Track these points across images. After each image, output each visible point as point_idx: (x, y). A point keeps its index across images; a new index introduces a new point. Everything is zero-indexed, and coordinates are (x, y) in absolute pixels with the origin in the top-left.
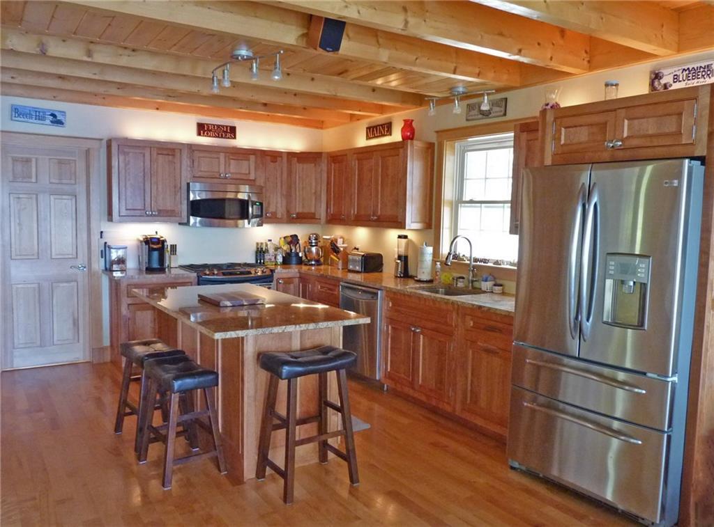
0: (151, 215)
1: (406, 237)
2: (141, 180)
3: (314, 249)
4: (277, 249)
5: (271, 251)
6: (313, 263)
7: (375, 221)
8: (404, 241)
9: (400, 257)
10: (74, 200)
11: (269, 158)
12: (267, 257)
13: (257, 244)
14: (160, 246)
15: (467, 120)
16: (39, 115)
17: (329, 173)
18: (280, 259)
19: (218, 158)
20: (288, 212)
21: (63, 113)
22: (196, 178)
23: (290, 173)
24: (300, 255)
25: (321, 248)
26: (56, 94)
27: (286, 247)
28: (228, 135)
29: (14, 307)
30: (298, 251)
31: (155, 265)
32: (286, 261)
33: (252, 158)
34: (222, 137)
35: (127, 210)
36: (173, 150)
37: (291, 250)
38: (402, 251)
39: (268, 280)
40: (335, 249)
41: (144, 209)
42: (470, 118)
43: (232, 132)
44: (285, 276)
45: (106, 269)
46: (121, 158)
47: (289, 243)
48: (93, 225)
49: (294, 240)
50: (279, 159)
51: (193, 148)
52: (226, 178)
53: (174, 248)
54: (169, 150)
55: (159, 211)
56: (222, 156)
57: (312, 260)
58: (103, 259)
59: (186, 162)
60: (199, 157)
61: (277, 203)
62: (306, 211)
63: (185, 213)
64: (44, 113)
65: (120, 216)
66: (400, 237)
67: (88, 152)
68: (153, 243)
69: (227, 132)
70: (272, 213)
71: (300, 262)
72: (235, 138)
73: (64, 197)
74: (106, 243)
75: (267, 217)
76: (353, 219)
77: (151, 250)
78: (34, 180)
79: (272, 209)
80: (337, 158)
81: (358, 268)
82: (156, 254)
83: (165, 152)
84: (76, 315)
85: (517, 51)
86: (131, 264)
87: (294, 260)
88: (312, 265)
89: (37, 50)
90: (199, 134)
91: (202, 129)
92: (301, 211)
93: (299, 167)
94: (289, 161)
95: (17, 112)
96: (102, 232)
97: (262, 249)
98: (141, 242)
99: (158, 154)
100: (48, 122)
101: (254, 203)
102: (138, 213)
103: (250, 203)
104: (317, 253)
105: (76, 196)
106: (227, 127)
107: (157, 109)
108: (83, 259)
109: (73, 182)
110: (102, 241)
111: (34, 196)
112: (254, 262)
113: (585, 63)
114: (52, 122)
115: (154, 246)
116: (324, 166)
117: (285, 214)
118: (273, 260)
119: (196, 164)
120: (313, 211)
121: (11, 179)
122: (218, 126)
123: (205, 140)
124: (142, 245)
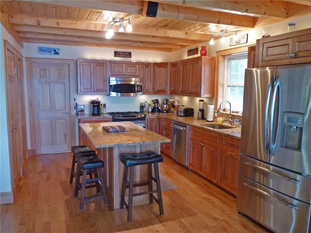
0: (94, 91)
1: (203, 101)
2: (89, 76)
3: (165, 106)
4: (149, 105)
5: (147, 106)
6: (165, 112)
7: (189, 93)
8: (202, 103)
9: (200, 110)
10: (64, 86)
11: (144, 66)
12: (145, 109)
13: (141, 103)
14: (98, 104)
15: (230, 46)
16: (49, 51)
17: (171, 71)
18: (150, 110)
19: (123, 66)
20: (153, 89)
21: (59, 49)
22: (113, 75)
23: (154, 72)
24: (159, 108)
25: (169, 105)
26: (55, 41)
27: (153, 105)
28: (128, 56)
29: (41, 129)
30: (158, 106)
31: (96, 112)
32: (153, 111)
33: (137, 66)
34: (125, 57)
35: (84, 89)
36: (103, 63)
37: (155, 106)
38: (201, 108)
39: (143, 119)
40: (173, 106)
41: (91, 89)
42: (231, 44)
43: (129, 54)
44: (151, 118)
45: (77, 114)
46: (81, 67)
47: (154, 103)
48: (72, 96)
49: (157, 101)
50: (149, 66)
51: (112, 62)
52: (126, 75)
53: (105, 105)
54: (101, 63)
55: (97, 89)
56: (124, 65)
57: (164, 111)
58: (75, 110)
59: (109, 69)
60: (114, 66)
61: (148, 86)
62: (161, 89)
63: (108, 91)
64: (51, 49)
65: (81, 92)
66: (200, 101)
67: (69, 65)
68: (95, 103)
69: (127, 55)
70: (146, 90)
71: (159, 111)
72: (131, 57)
73: (60, 84)
74: (76, 103)
75: (144, 92)
76: (180, 92)
77: (94, 106)
78: (48, 77)
79: (146, 88)
80: (174, 65)
81: (182, 115)
82: (96, 108)
83: (100, 64)
84: (65, 133)
85: (245, 11)
86: (87, 112)
87: (157, 110)
89: (36, 24)
90: (115, 56)
91: (116, 54)
92: (159, 89)
93: (158, 69)
94: (154, 68)
95: (41, 50)
96: (75, 99)
97: (143, 105)
98: (90, 102)
99: (96, 65)
100: (53, 53)
101: (138, 86)
102: (88, 90)
103: (136, 86)
104: (167, 107)
105: (65, 84)
106: (127, 52)
107: (97, 46)
108: (67, 111)
109: (64, 78)
110: (75, 102)
111: (48, 84)
112: (139, 111)
113: (285, 14)
114: (54, 53)
115: (96, 105)
116: (169, 69)
117: (152, 90)
118: (147, 110)
119: (113, 69)
120: (164, 89)
121: (39, 77)
122: (124, 52)
123: (118, 59)
124: (90, 104)
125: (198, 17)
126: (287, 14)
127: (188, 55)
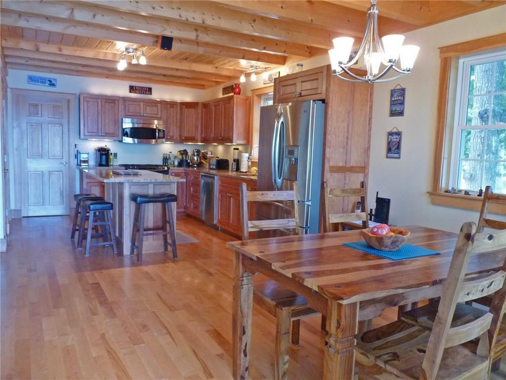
0: (102, 136)
1: (238, 149)
2: (96, 116)
3: (196, 158)
4: (176, 157)
5: (172, 159)
6: (195, 166)
7: (222, 140)
8: (236, 151)
9: (234, 160)
10: (61, 127)
11: (169, 105)
12: (169, 162)
13: (164, 154)
14: (106, 152)
15: (264, 84)
16: (42, 81)
17: (202, 112)
18: (176, 163)
19: (140, 105)
20: (180, 136)
21: (55, 80)
22: (127, 116)
23: (181, 114)
24: (189, 161)
25: (200, 158)
26: (51, 70)
27: (180, 157)
28: (147, 93)
29: (29, 183)
30: (187, 159)
31: (104, 163)
32: (180, 164)
33: (159, 105)
34: (143, 94)
35: (88, 132)
36: (114, 100)
37: (183, 158)
38: (236, 157)
39: (167, 173)
40: (205, 157)
41: (98, 132)
42: (265, 82)
43: (149, 91)
44: (176, 171)
45: (78, 165)
46: (85, 104)
47: (182, 154)
48: (71, 140)
49: (185, 152)
50: (175, 106)
51: (125, 99)
52: (144, 116)
53: (115, 155)
54: (111, 101)
55: (106, 133)
56: (142, 104)
57: (195, 164)
58: (76, 159)
59: (121, 107)
60: (129, 104)
61: (173, 131)
62: (190, 135)
63: (120, 135)
64: (45, 80)
65: (84, 135)
66: (234, 149)
67: (68, 101)
68: (102, 151)
69: (146, 91)
70: (171, 137)
71: (188, 165)
72: (151, 94)
73: (56, 125)
74: (78, 151)
75: (167, 139)
76: (212, 139)
77: (101, 155)
78: (40, 116)
79: (171, 134)
80: (205, 105)
81: (214, 167)
82: (104, 157)
83: (110, 101)
84: (62, 190)
86: (92, 162)
87: (185, 164)
88: (195, 167)
89: (34, 49)
90: (130, 92)
91: (132, 89)
92: (187, 136)
93: (185, 110)
94: (181, 109)
95: (31, 79)
96: (76, 145)
97: (166, 157)
98: (96, 150)
99: (106, 102)
100: (47, 84)
101: (159, 130)
102: (94, 134)
103: (157, 131)
104: (197, 160)
105: (62, 125)
106: (146, 88)
107: (107, 78)
108: (65, 159)
109: (61, 117)
110: (76, 150)
111: (40, 124)
112: (162, 164)
114: (49, 84)
115: (103, 153)
116: (200, 110)
117: (178, 137)
118: (172, 163)
119: (127, 108)
120: (194, 135)
121: (28, 114)
122: (142, 87)
123: (133, 95)
124: (96, 152)
125: (220, 52)
126: (310, 53)
127: (223, 94)
